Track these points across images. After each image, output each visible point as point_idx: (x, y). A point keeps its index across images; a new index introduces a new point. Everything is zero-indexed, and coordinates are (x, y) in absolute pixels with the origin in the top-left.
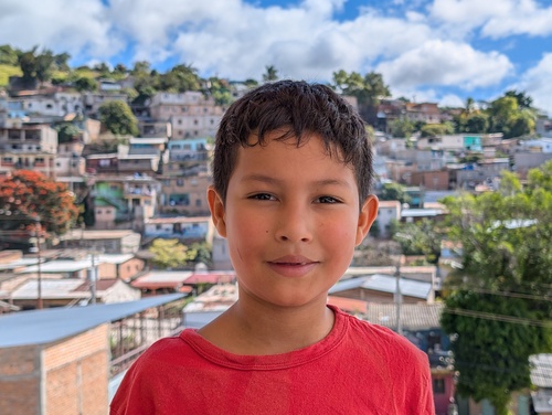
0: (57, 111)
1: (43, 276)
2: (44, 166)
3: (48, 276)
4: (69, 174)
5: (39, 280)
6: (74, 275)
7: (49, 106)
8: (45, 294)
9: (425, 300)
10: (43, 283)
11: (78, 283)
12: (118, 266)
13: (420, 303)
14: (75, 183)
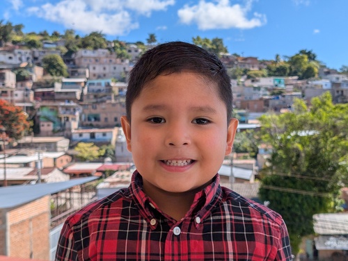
0: (15, 61)
1: (7, 166)
2: (7, 96)
3: (11, 166)
4: (23, 101)
5: (5, 168)
6: (26, 165)
7: (10, 58)
8: (9, 177)
9: (248, 180)
10: (7, 170)
11: (29, 170)
12: (55, 159)
13: (246, 183)
14: (27, 107)
